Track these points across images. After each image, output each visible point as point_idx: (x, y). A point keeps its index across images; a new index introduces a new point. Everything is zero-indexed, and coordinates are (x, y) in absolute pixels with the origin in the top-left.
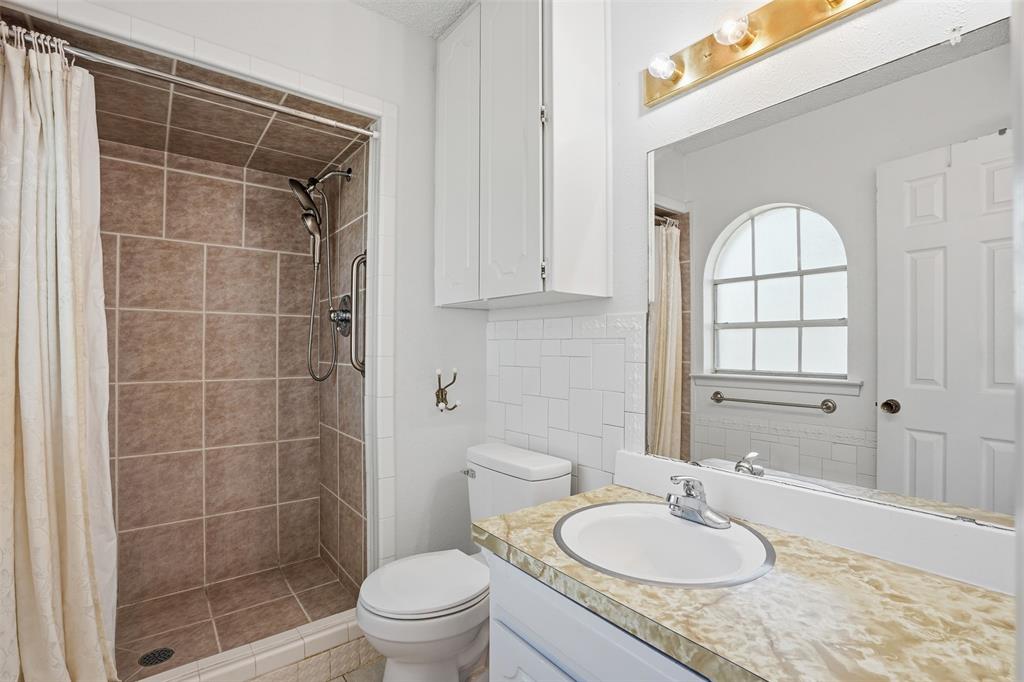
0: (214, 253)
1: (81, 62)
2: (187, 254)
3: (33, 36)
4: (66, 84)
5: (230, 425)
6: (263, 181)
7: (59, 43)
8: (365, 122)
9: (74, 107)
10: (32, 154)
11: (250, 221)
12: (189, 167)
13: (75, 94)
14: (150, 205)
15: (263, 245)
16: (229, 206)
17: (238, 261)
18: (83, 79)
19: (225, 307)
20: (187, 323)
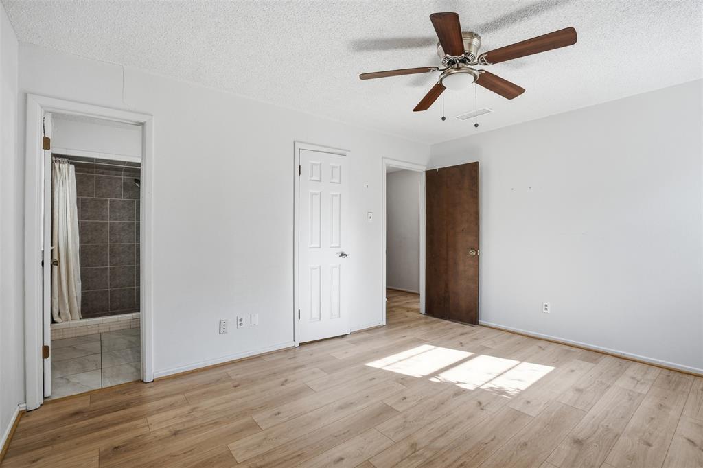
0: (112, 202)
1: (71, 163)
2: (103, 202)
3: (61, 159)
4: (68, 169)
5: (118, 259)
6: (129, 176)
7: (66, 160)
8: (139, 165)
9: (70, 175)
10: (61, 188)
11: (124, 190)
12: (103, 173)
13: (70, 171)
14: (90, 187)
15: (130, 198)
16: (117, 185)
17: (120, 204)
18: (72, 167)
19: (116, 220)
20: (104, 225)
